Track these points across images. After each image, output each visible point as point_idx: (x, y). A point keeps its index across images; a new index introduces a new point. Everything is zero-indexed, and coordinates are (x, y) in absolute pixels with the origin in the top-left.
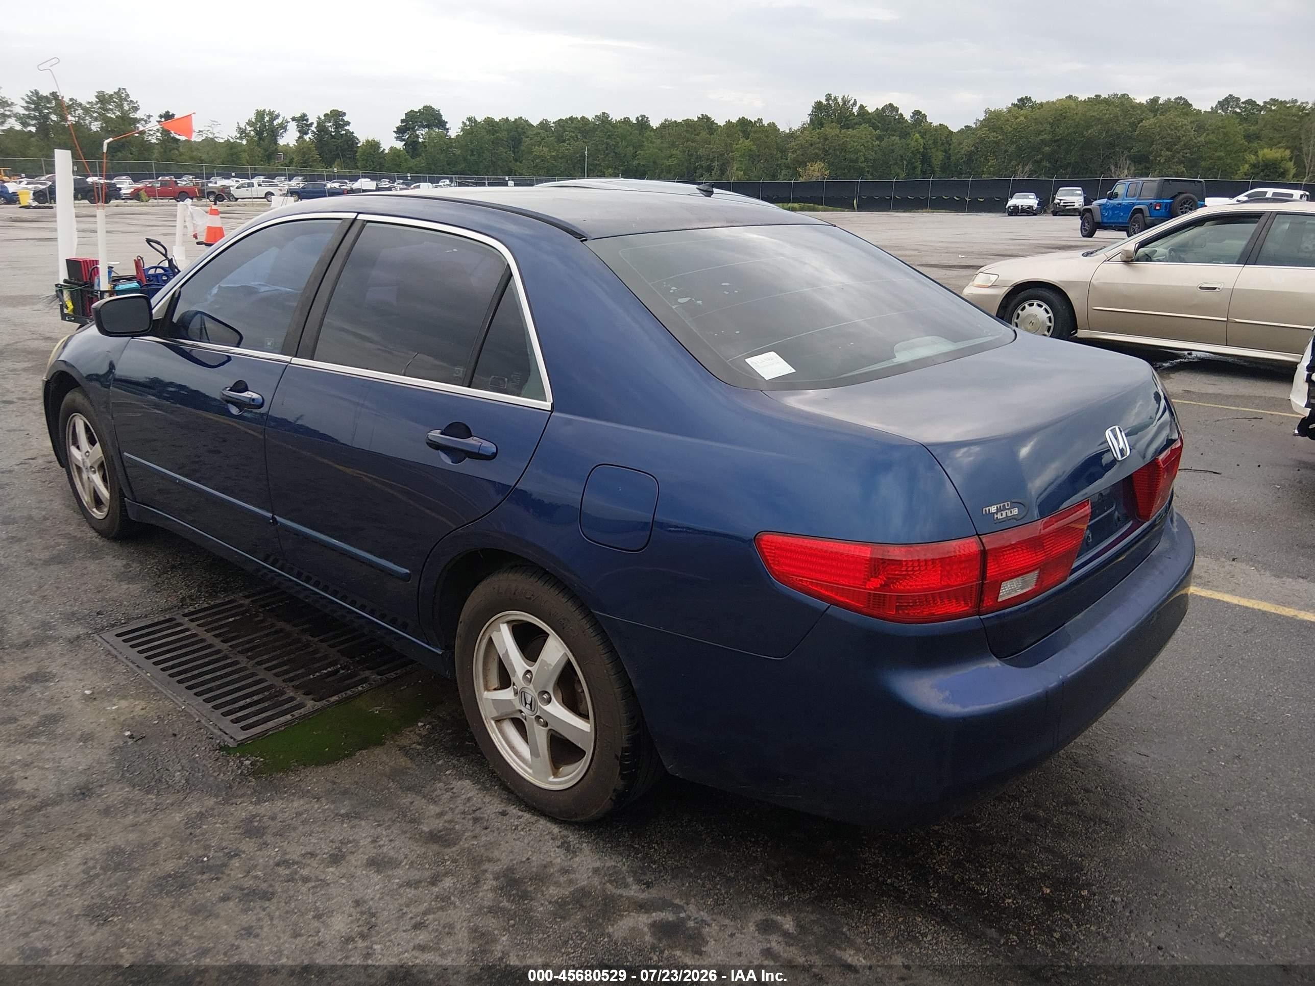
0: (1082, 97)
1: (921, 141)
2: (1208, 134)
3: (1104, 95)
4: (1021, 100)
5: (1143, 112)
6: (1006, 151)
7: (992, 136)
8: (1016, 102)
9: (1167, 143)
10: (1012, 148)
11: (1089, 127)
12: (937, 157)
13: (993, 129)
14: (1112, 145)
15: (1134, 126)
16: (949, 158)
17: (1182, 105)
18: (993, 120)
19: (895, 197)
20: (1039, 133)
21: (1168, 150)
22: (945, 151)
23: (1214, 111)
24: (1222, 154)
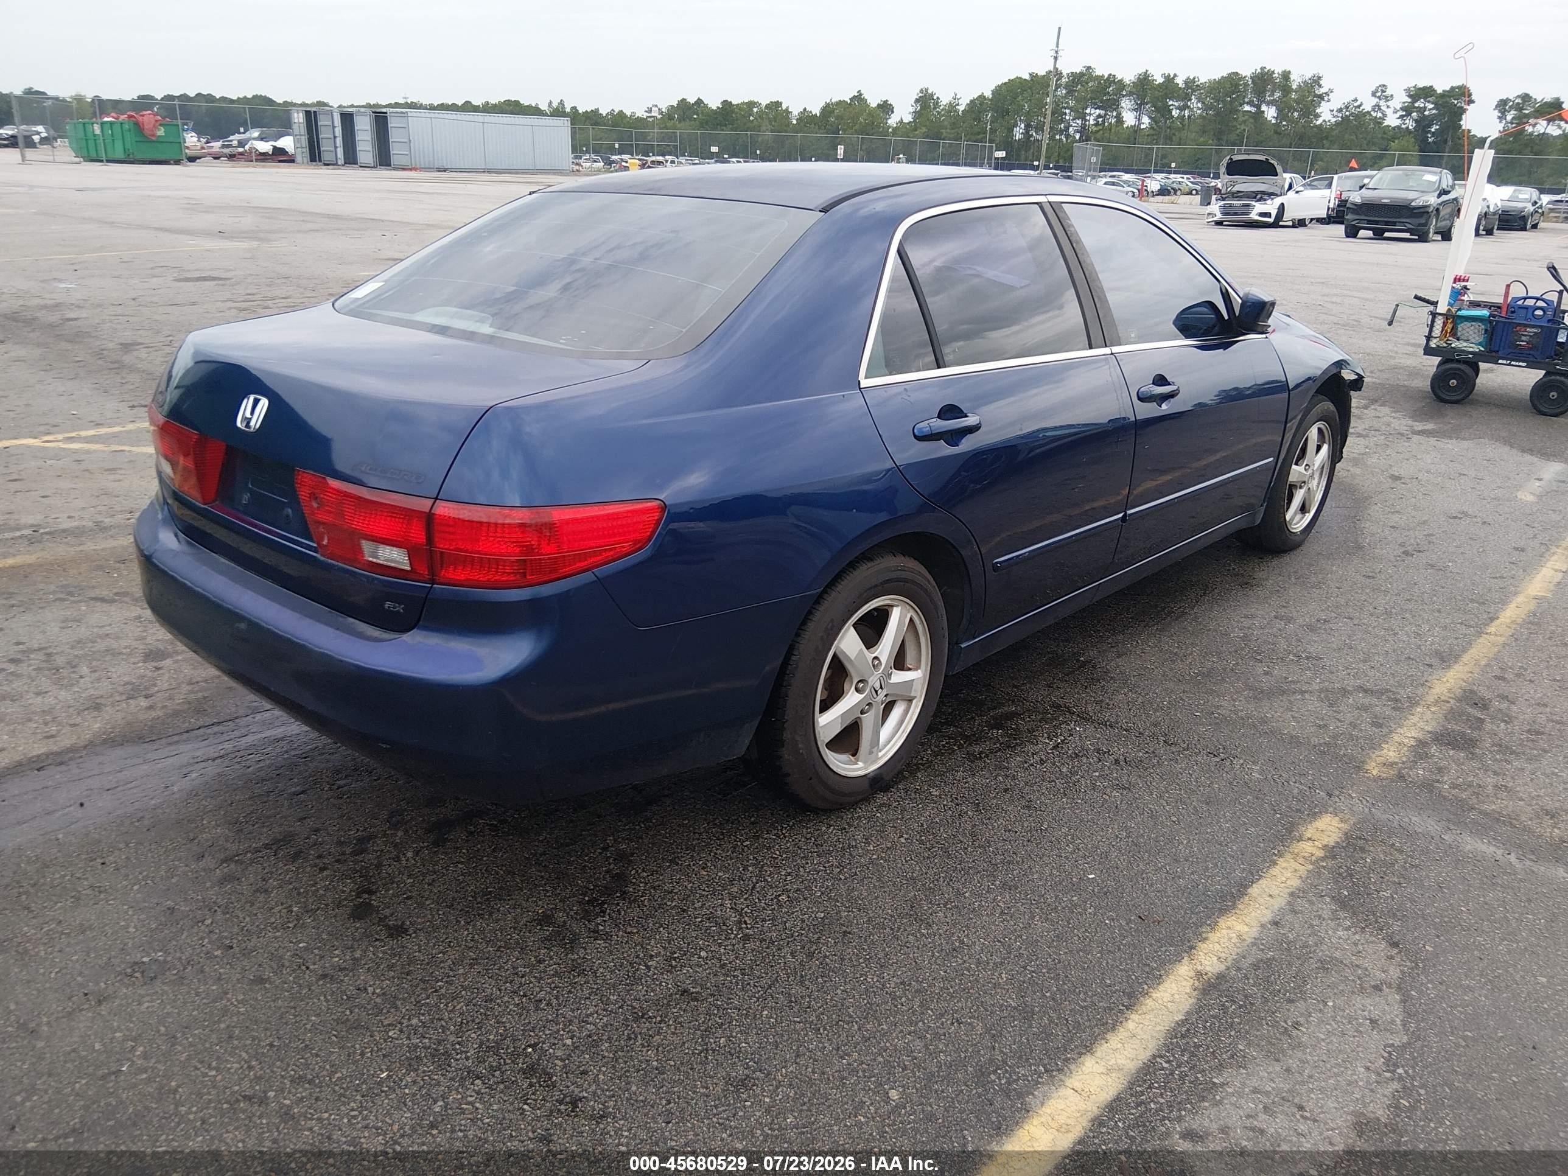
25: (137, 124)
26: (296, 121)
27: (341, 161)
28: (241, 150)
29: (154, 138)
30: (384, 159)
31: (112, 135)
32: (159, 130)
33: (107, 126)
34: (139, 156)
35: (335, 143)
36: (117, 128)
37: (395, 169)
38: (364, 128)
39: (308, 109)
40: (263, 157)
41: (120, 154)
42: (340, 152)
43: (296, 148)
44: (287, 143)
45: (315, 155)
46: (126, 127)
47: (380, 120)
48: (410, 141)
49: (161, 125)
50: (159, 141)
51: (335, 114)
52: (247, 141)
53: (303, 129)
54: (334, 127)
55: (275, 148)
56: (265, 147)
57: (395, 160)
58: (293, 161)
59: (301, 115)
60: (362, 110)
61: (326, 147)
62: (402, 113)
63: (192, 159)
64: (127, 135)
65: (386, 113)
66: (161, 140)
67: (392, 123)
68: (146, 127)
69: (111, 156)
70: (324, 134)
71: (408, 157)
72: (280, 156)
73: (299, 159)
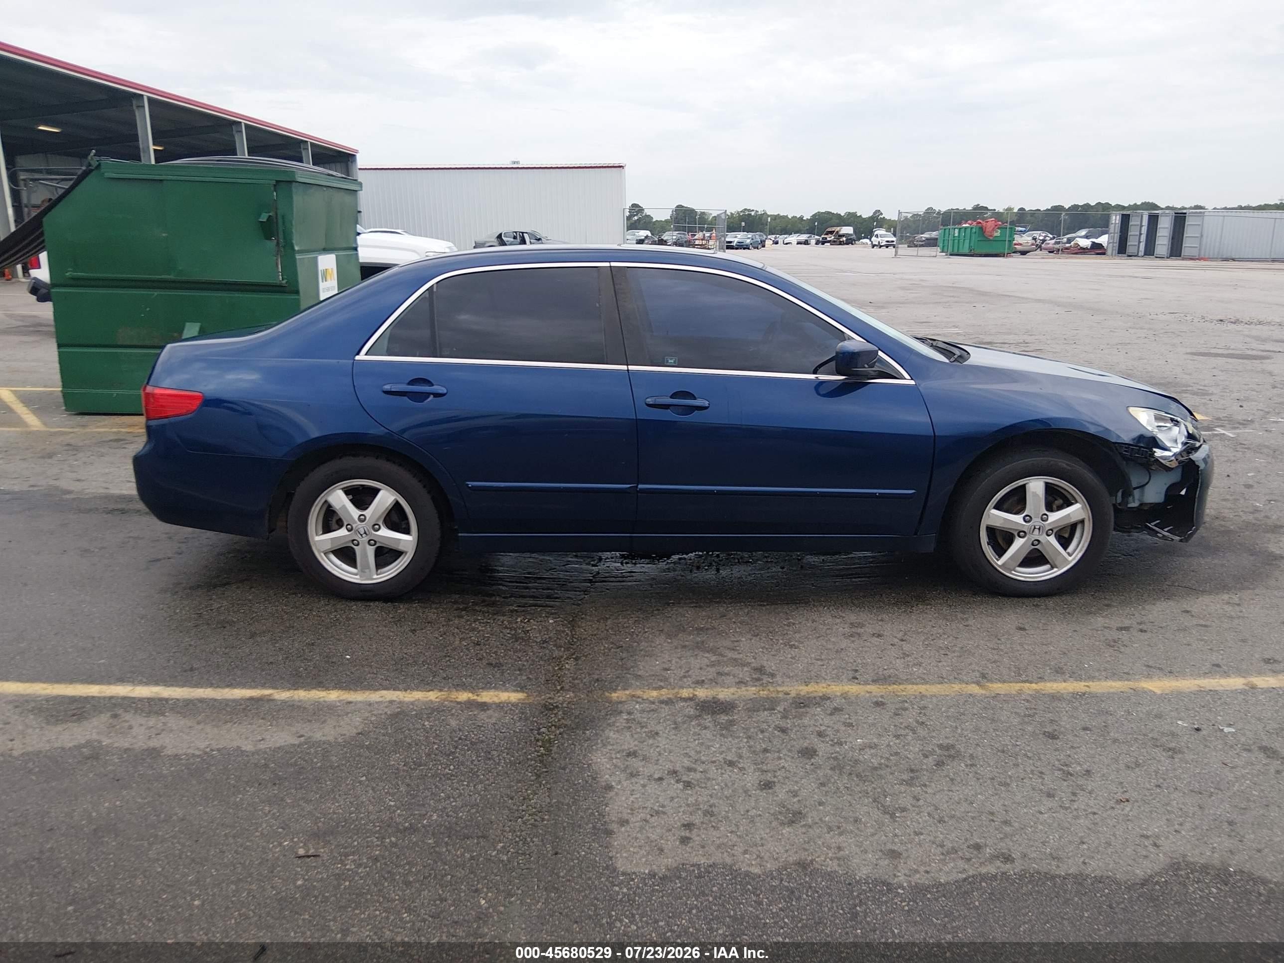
25: (981, 228)
26: (1113, 222)
27: (1141, 253)
28: (1068, 245)
29: (991, 238)
30: (1176, 251)
31: (964, 236)
32: (997, 232)
33: (963, 230)
34: (978, 251)
35: (1139, 239)
36: (968, 231)
37: (1183, 259)
38: (1165, 226)
39: (1125, 213)
40: (1083, 251)
41: (966, 251)
42: (1142, 246)
43: (1109, 243)
44: (1103, 240)
45: (1122, 249)
46: (974, 230)
47: (1180, 218)
48: (1202, 236)
49: (998, 228)
50: (996, 240)
51: (1144, 216)
52: (1074, 238)
53: (1118, 229)
54: (1141, 226)
55: (1093, 243)
56: (1085, 243)
57: (1185, 252)
58: (1104, 254)
59: (1118, 217)
60: (1167, 211)
61: (1132, 242)
62: (1200, 213)
63: (1023, 253)
64: (973, 235)
65: (1185, 213)
66: (997, 239)
67: (1189, 221)
68: (987, 230)
69: (961, 251)
70: (1133, 232)
71: (1197, 250)
72: (1097, 249)
73: (1109, 252)
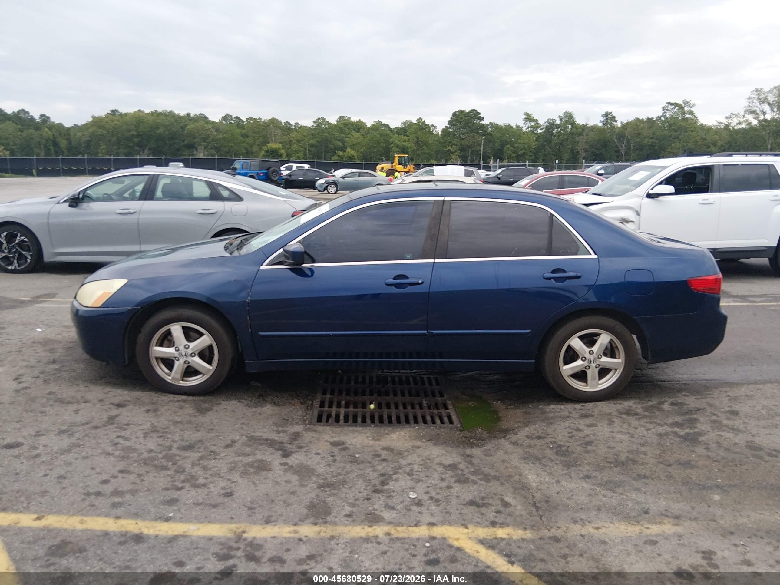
0: (147, 111)
1: (50, 133)
2: (223, 134)
3: (160, 110)
4: (112, 111)
5: (186, 121)
6: (110, 141)
7: (100, 131)
8: (110, 112)
9: (203, 138)
10: (114, 139)
11: (158, 128)
12: (63, 143)
13: (100, 127)
14: (173, 138)
15: (183, 128)
16: (70, 143)
17: (203, 118)
18: (97, 122)
19: (63, 168)
20: (129, 131)
21: (204, 142)
22: (67, 140)
23: (220, 122)
24: (233, 144)
